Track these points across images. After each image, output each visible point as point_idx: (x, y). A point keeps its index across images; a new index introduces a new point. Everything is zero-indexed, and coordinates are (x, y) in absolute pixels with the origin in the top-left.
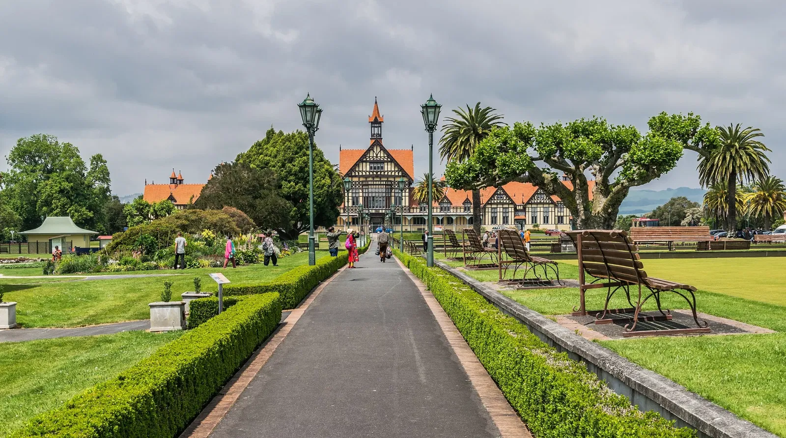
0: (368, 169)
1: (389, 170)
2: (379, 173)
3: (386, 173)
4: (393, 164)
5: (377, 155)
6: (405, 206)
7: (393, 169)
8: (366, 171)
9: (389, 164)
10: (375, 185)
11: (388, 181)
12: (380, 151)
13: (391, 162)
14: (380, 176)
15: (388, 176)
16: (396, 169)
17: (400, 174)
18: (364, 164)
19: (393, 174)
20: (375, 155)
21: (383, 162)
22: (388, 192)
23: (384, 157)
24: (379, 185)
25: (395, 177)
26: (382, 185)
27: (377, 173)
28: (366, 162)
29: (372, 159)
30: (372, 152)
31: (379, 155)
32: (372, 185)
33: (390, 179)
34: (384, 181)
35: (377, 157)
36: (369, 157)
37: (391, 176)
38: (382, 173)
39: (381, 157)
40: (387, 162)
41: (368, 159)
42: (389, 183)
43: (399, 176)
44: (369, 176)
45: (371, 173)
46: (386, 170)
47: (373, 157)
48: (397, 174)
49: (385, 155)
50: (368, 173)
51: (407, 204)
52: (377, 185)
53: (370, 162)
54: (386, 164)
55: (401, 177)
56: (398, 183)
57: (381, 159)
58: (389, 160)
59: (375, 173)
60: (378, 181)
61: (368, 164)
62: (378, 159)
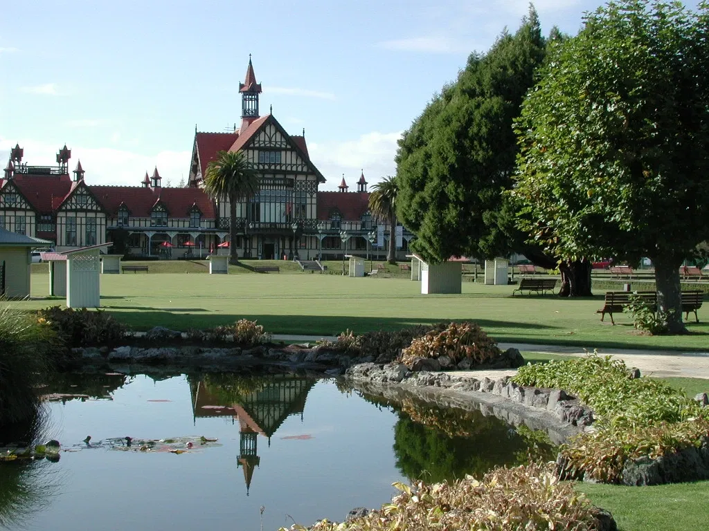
0: (256, 161)
1: (289, 162)
2: (273, 167)
3: (284, 168)
4: (294, 154)
5: (270, 139)
6: (311, 219)
7: (294, 162)
8: (253, 163)
9: (289, 153)
11: (285, 179)
12: (275, 133)
13: (292, 150)
14: (275, 172)
15: (286, 172)
16: (299, 162)
17: (305, 169)
18: (251, 152)
19: (294, 169)
20: (267, 139)
21: (280, 150)
23: (281, 142)
25: (296, 173)
27: (270, 167)
28: (253, 149)
29: (263, 145)
30: (262, 135)
31: (273, 139)
33: (288, 177)
34: (279, 179)
35: (270, 142)
36: (259, 141)
37: (291, 172)
38: (278, 168)
39: (276, 142)
40: (286, 150)
41: (257, 145)
42: (288, 183)
43: (302, 173)
44: (258, 172)
45: (261, 167)
46: (283, 162)
47: (264, 142)
48: (300, 169)
49: (283, 140)
50: (256, 167)
51: (314, 216)
52: (268, 184)
53: (260, 149)
54: (283, 153)
55: (306, 174)
56: (301, 183)
57: (277, 146)
58: (288, 147)
59: (266, 167)
60: (270, 179)
61: (256, 152)
62: (272, 145)
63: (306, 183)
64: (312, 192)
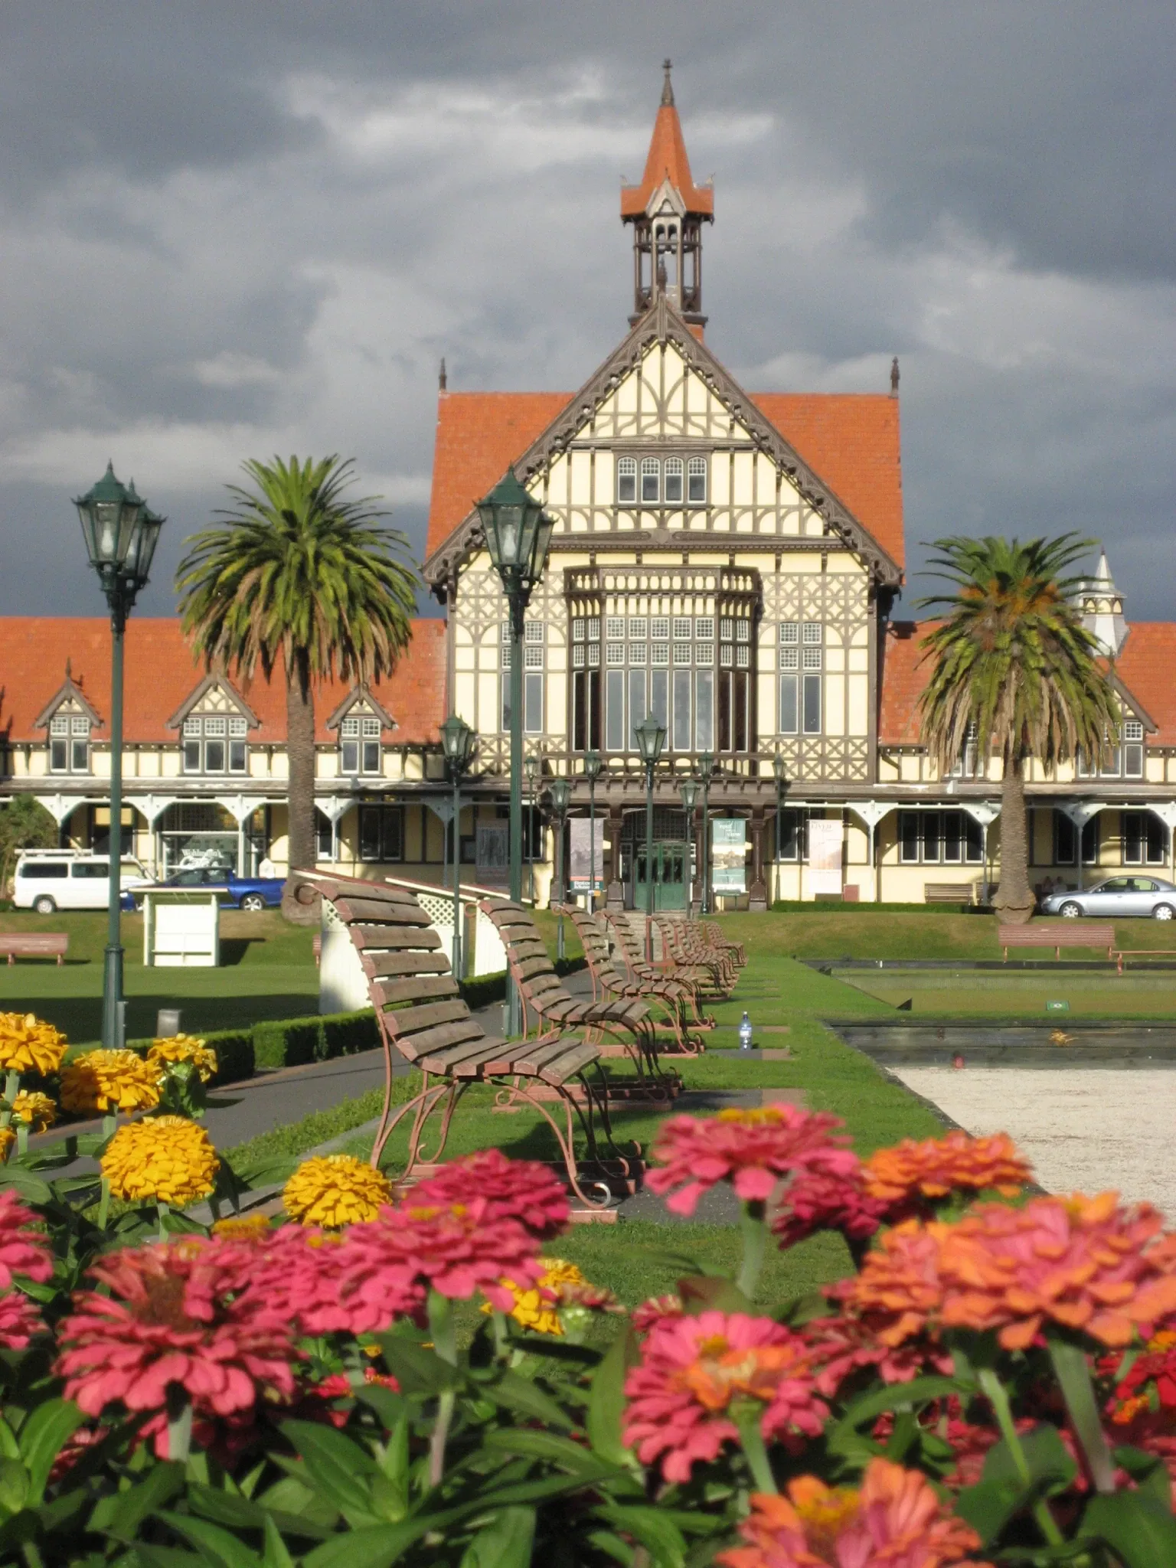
0: (606, 495)
1: (743, 498)
2: (675, 522)
3: (721, 525)
4: (767, 468)
5: (662, 405)
6: (846, 739)
7: (767, 497)
8: (594, 509)
9: (744, 459)
10: (650, 593)
11: (731, 571)
12: (683, 381)
13: (759, 445)
14: (688, 543)
15: (732, 544)
16: (789, 497)
17: (816, 527)
18: (582, 461)
19: (767, 526)
20: (649, 405)
21: (706, 447)
22: (735, 644)
23: (709, 415)
24: (671, 593)
25: (779, 546)
26: (694, 593)
27: (663, 520)
28: (595, 447)
29: (632, 432)
30: (629, 387)
31: (675, 405)
32: (627, 593)
33: (743, 561)
34: (705, 570)
35: (662, 416)
36: (615, 415)
37: (757, 544)
38: (698, 523)
39: (686, 416)
40: (732, 448)
41: (607, 432)
42: (744, 585)
43: (800, 546)
44: (614, 542)
45: (625, 523)
47: (638, 416)
48: (791, 528)
49: (717, 407)
50: (602, 524)
51: (860, 725)
52: (660, 593)
53: (621, 449)
54: (719, 460)
55: (820, 548)
56: (800, 586)
57: (693, 431)
58: (741, 434)
59: (648, 522)
60: (671, 570)
61: (606, 460)
62: (669, 430)
63: (824, 586)
64: (847, 623)
